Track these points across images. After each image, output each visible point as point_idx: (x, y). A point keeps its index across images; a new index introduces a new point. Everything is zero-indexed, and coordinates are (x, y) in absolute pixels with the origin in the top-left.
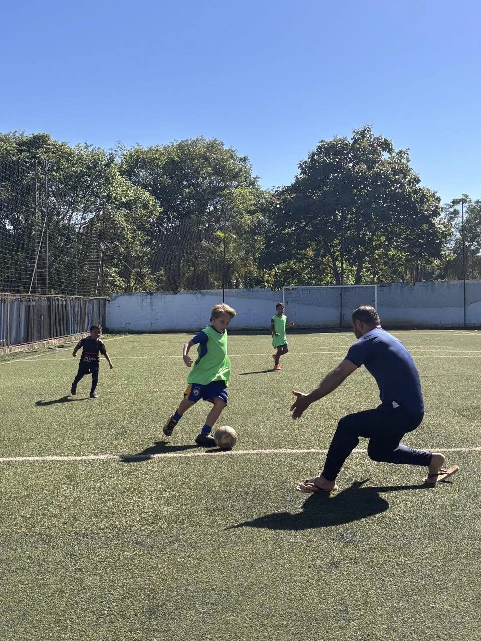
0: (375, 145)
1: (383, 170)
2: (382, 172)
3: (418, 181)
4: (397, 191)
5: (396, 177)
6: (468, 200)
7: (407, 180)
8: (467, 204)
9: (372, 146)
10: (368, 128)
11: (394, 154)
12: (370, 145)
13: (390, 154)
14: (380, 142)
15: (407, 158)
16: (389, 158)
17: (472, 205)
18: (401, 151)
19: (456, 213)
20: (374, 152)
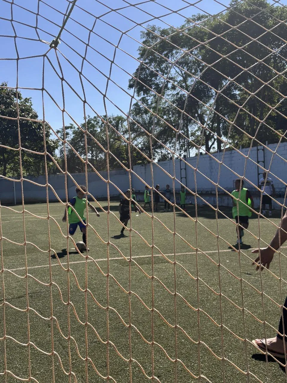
0: (10, 94)
1: (14, 109)
2: (14, 110)
3: (37, 117)
4: (24, 122)
5: (23, 114)
6: (73, 127)
7: (30, 115)
8: (73, 130)
9: (8, 95)
10: (5, 83)
11: (22, 100)
12: (6, 94)
13: (20, 100)
14: (13, 92)
15: (31, 103)
16: (20, 102)
17: (75, 130)
18: (27, 98)
19: (67, 134)
20: (10, 98)
